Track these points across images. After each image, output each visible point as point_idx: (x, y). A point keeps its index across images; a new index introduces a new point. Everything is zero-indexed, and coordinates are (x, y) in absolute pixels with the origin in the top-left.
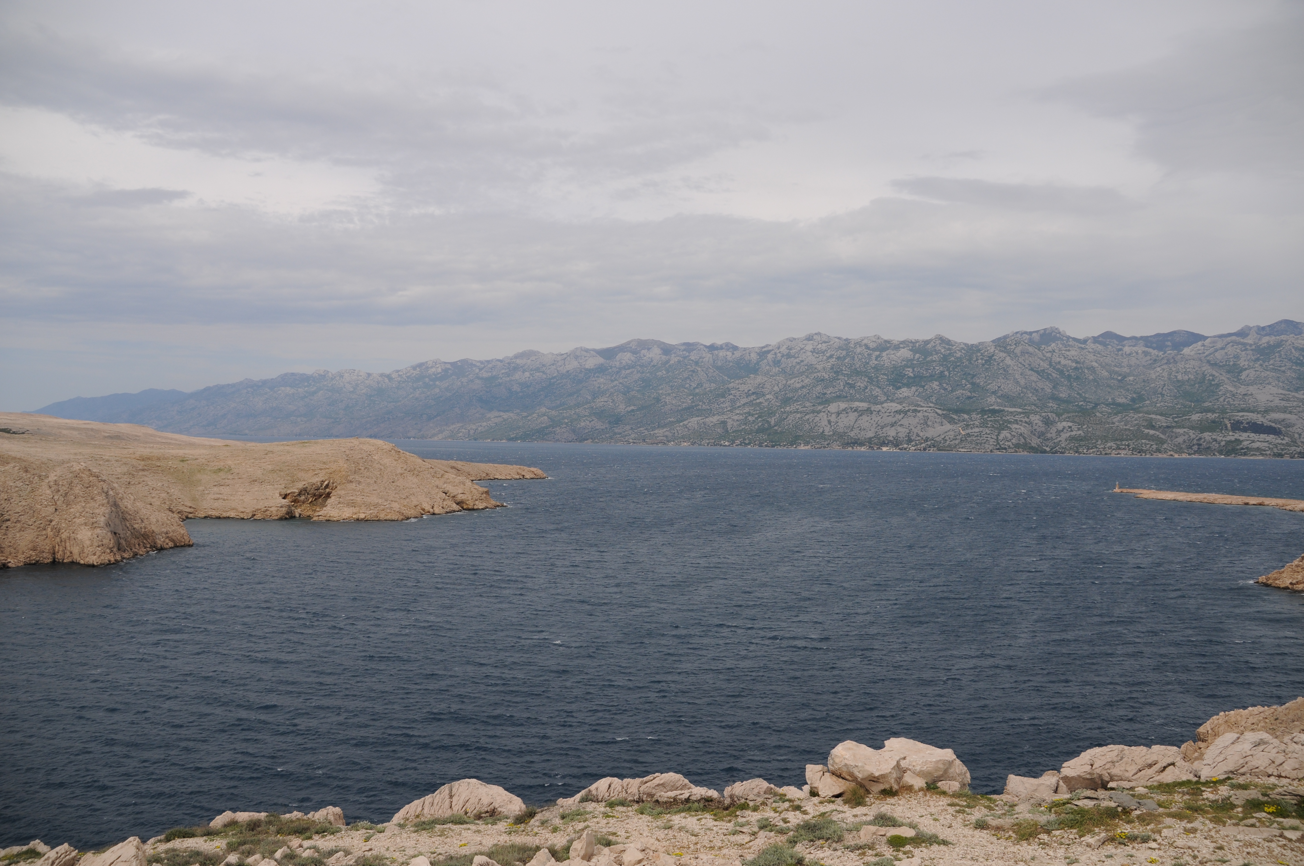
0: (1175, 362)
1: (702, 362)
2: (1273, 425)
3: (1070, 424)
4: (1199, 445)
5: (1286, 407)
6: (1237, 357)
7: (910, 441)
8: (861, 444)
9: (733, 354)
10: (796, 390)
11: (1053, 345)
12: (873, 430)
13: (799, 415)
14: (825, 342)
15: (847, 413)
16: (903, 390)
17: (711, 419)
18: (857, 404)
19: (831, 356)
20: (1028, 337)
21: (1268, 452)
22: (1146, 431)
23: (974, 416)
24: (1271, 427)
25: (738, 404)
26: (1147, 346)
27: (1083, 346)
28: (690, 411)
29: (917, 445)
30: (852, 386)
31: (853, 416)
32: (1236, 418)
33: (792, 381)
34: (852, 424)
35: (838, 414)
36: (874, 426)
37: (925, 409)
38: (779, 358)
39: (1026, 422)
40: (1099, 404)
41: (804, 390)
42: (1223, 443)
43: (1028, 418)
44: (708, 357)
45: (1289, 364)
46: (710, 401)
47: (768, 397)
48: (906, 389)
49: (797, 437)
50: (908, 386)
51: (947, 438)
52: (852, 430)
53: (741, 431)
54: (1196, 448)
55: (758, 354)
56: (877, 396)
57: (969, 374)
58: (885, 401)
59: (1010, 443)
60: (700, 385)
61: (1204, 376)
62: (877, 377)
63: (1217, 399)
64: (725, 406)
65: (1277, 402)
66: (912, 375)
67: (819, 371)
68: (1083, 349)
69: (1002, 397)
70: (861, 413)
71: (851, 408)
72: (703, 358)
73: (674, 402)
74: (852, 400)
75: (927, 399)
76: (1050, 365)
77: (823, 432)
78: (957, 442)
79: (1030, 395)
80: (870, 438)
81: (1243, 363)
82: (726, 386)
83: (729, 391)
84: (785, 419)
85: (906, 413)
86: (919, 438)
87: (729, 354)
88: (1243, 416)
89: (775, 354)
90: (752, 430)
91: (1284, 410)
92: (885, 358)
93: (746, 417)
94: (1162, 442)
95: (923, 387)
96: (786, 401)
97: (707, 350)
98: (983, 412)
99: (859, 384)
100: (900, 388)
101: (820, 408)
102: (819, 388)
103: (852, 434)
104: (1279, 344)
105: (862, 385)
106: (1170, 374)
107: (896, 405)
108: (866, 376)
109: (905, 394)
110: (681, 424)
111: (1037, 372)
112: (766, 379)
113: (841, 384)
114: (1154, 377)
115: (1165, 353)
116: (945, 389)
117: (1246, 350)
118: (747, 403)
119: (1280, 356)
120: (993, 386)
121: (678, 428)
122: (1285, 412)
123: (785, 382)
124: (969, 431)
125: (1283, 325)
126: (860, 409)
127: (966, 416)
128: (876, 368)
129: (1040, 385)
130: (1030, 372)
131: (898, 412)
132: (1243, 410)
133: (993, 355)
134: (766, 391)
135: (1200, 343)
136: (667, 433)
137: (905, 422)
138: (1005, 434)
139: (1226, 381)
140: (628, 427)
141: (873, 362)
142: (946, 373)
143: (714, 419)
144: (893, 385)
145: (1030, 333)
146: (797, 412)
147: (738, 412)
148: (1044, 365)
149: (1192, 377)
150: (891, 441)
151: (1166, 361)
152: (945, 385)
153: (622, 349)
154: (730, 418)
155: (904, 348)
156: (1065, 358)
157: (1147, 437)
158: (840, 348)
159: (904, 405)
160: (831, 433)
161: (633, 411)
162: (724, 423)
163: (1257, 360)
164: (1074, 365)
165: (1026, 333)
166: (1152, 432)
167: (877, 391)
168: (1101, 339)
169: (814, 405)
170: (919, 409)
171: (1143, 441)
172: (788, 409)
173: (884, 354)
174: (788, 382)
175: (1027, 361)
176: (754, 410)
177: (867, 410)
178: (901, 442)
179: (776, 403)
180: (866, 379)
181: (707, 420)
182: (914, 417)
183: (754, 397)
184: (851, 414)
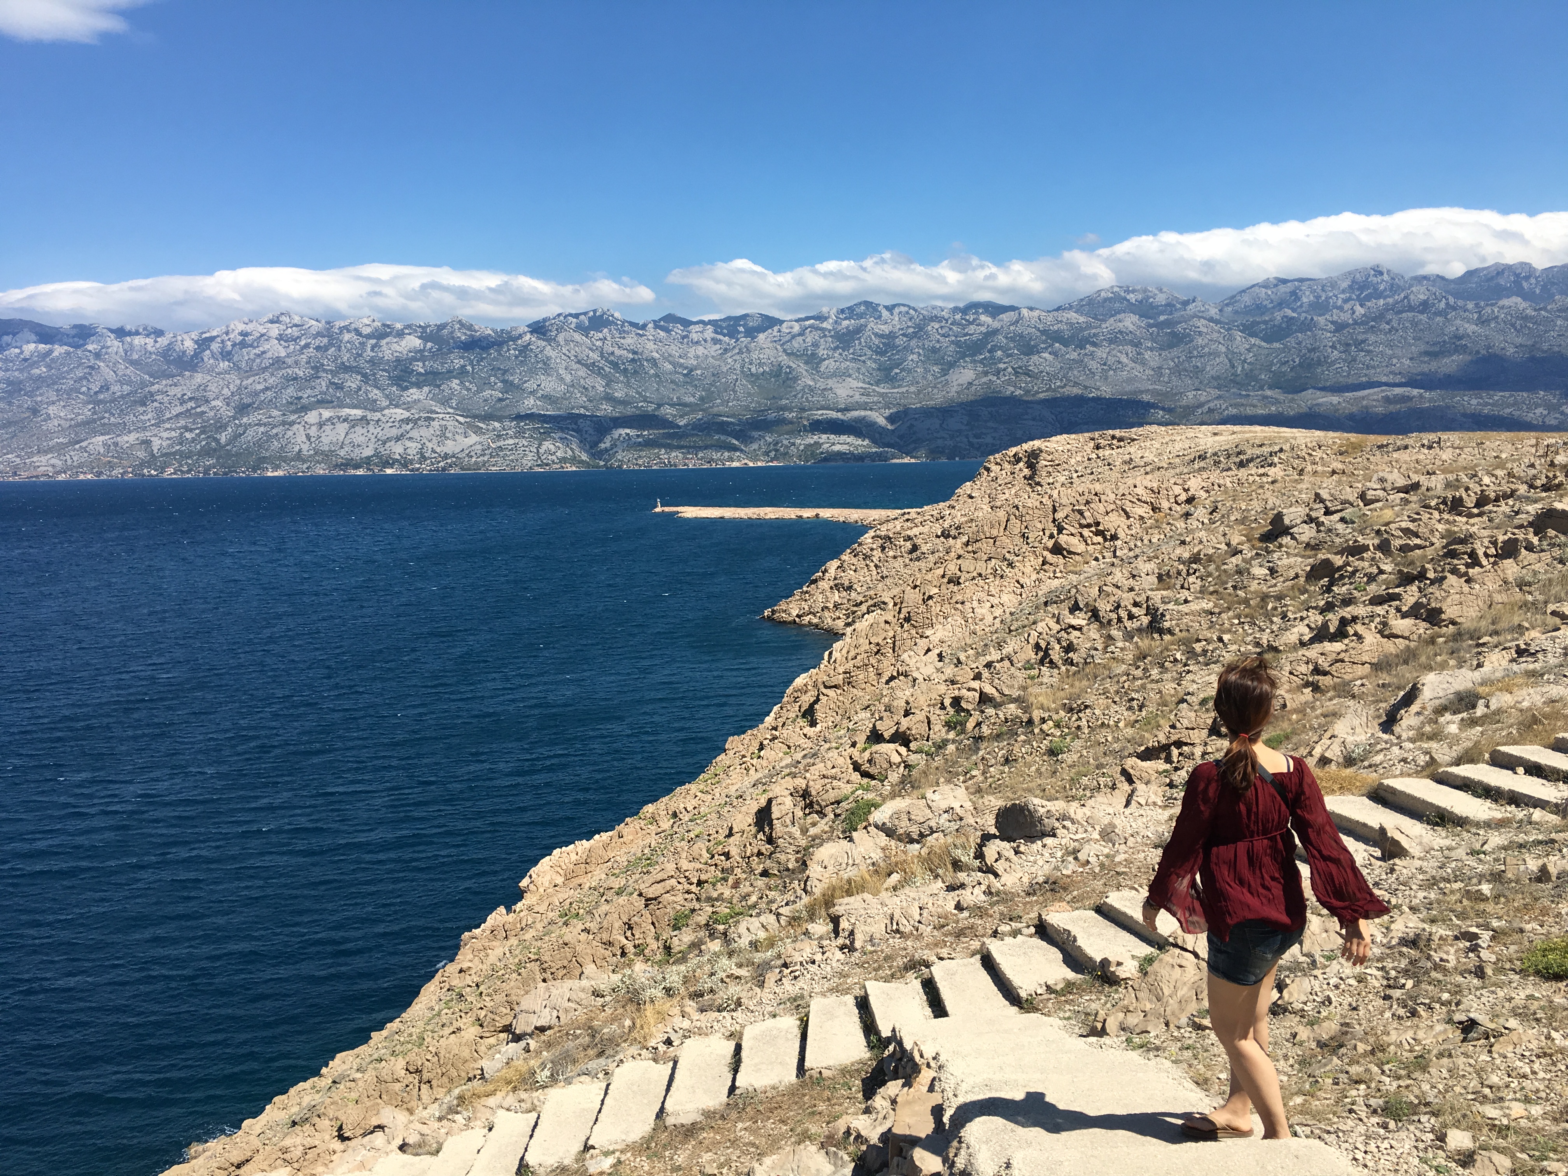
0: (749, 351)
1: (106, 353)
2: (854, 423)
4: (777, 450)
5: (866, 403)
6: (816, 345)
7: (423, 458)
8: (357, 467)
9: (156, 342)
10: (256, 394)
11: (606, 330)
12: (372, 446)
13: (262, 429)
14: (296, 326)
15: (333, 424)
16: (411, 391)
17: (126, 438)
18: (347, 411)
19: (307, 346)
20: (575, 320)
21: (850, 456)
22: (717, 436)
23: (507, 423)
24: (851, 426)
25: (168, 415)
26: (716, 332)
27: (641, 332)
29: (433, 464)
30: (339, 387)
31: (342, 428)
32: (815, 418)
33: (250, 380)
34: (341, 439)
35: (321, 425)
36: (373, 440)
37: (441, 416)
38: (229, 348)
39: (573, 430)
40: (663, 405)
41: (269, 393)
42: (802, 447)
43: (576, 424)
44: (114, 344)
45: (869, 353)
46: (122, 410)
47: (214, 403)
48: (415, 390)
49: (264, 460)
50: (419, 385)
51: (473, 454)
52: (342, 447)
53: (174, 454)
54: (772, 454)
55: (196, 342)
56: (375, 401)
57: (499, 369)
58: (388, 407)
59: (554, 457)
60: (105, 388)
61: (780, 367)
62: (374, 374)
63: (795, 396)
64: (146, 418)
65: (857, 397)
66: (422, 371)
67: (290, 367)
68: (641, 336)
69: (544, 397)
70: (354, 423)
71: (339, 418)
72: (108, 347)
73: (62, 414)
74: (341, 406)
75: (445, 402)
76: (602, 356)
77: (300, 451)
78: (486, 458)
79: (578, 395)
80: (368, 458)
81: (822, 352)
82: (147, 389)
83: (152, 396)
84: (241, 435)
85: (415, 422)
86: (434, 455)
87: (150, 341)
88: (823, 414)
89: (223, 342)
90: (191, 452)
91: (865, 407)
92: (384, 348)
93: (181, 434)
94: (736, 449)
95: (439, 386)
96: (243, 409)
97: (112, 336)
98: (519, 417)
99: (349, 384)
100: (407, 388)
101: (293, 417)
102: (291, 391)
103: (342, 453)
104: (859, 330)
105: (354, 386)
106: (743, 367)
107: (401, 411)
108: (358, 373)
109: (415, 397)
110: (77, 446)
111: (586, 366)
112: (209, 378)
113: (323, 384)
114: (725, 370)
115: (737, 340)
116: (469, 390)
117: (825, 336)
118: (181, 413)
119: (860, 343)
120: (530, 385)
121: (72, 453)
122: (865, 409)
123: (238, 382)
124: (501, 443)
125: (863, 308)
126: (351, 418)
127: (497, 424)
128: (372, 362)
129: (589, 382)
130: (578, 366)
131: (407, 421)
132: (823, 408)
133: (529, 344)
134: (210, 395)
135: (776, 328)
136: (53, 461)
137: (414, 434)
138: (548, 445)
139: (804, 373)
141: (369, 353)
142: (469, 368)
143: (132, 438)
144: (398, 385)
145: (576, 316)
146: (259, 425)
147: (168, 426)
148: (595, 356)
149: (768, 369)
150: (396, 461)
151: (737, 351)
152: (467, 384)
154: (156, 435)
155: (410, 334)
156: (619, 347)
157: (718, 443)
158: (319, 334)
159: (413, 411)
160: (312, 452)
162: (147, 443)
163: (837, 348)
164: (631, 356)
165: (570, 315)
166: (724, 437)
167: (375, 393)
168: (662, 323)
169: (284, 415)
170: (434, 416)
171: (714, 448)
172: (245, 420)
173: (383, 342)
174: (244, 383)
175: (573, 352)
176: (194, 423)
177: (361, 419)
178: (411, 462)
179: (227, 412)
180: (359, 377)
181: (119, 439)
182: (427, 427)
183: (192, 404)
184: (338, 425)
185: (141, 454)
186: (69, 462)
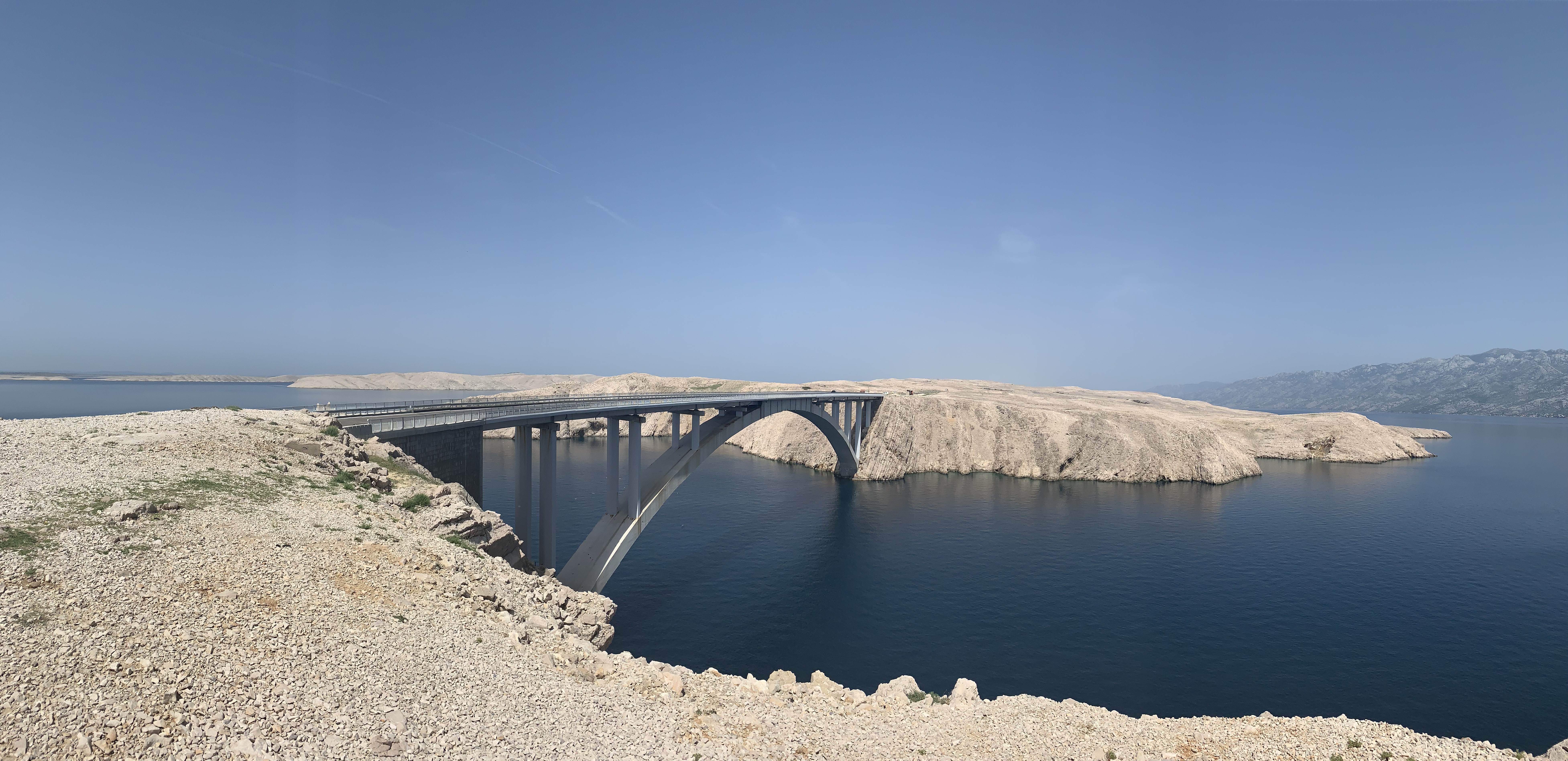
28: (1536, 394)
140: (1492, 405)
153: (1488, 355)
161: (1495, 394)
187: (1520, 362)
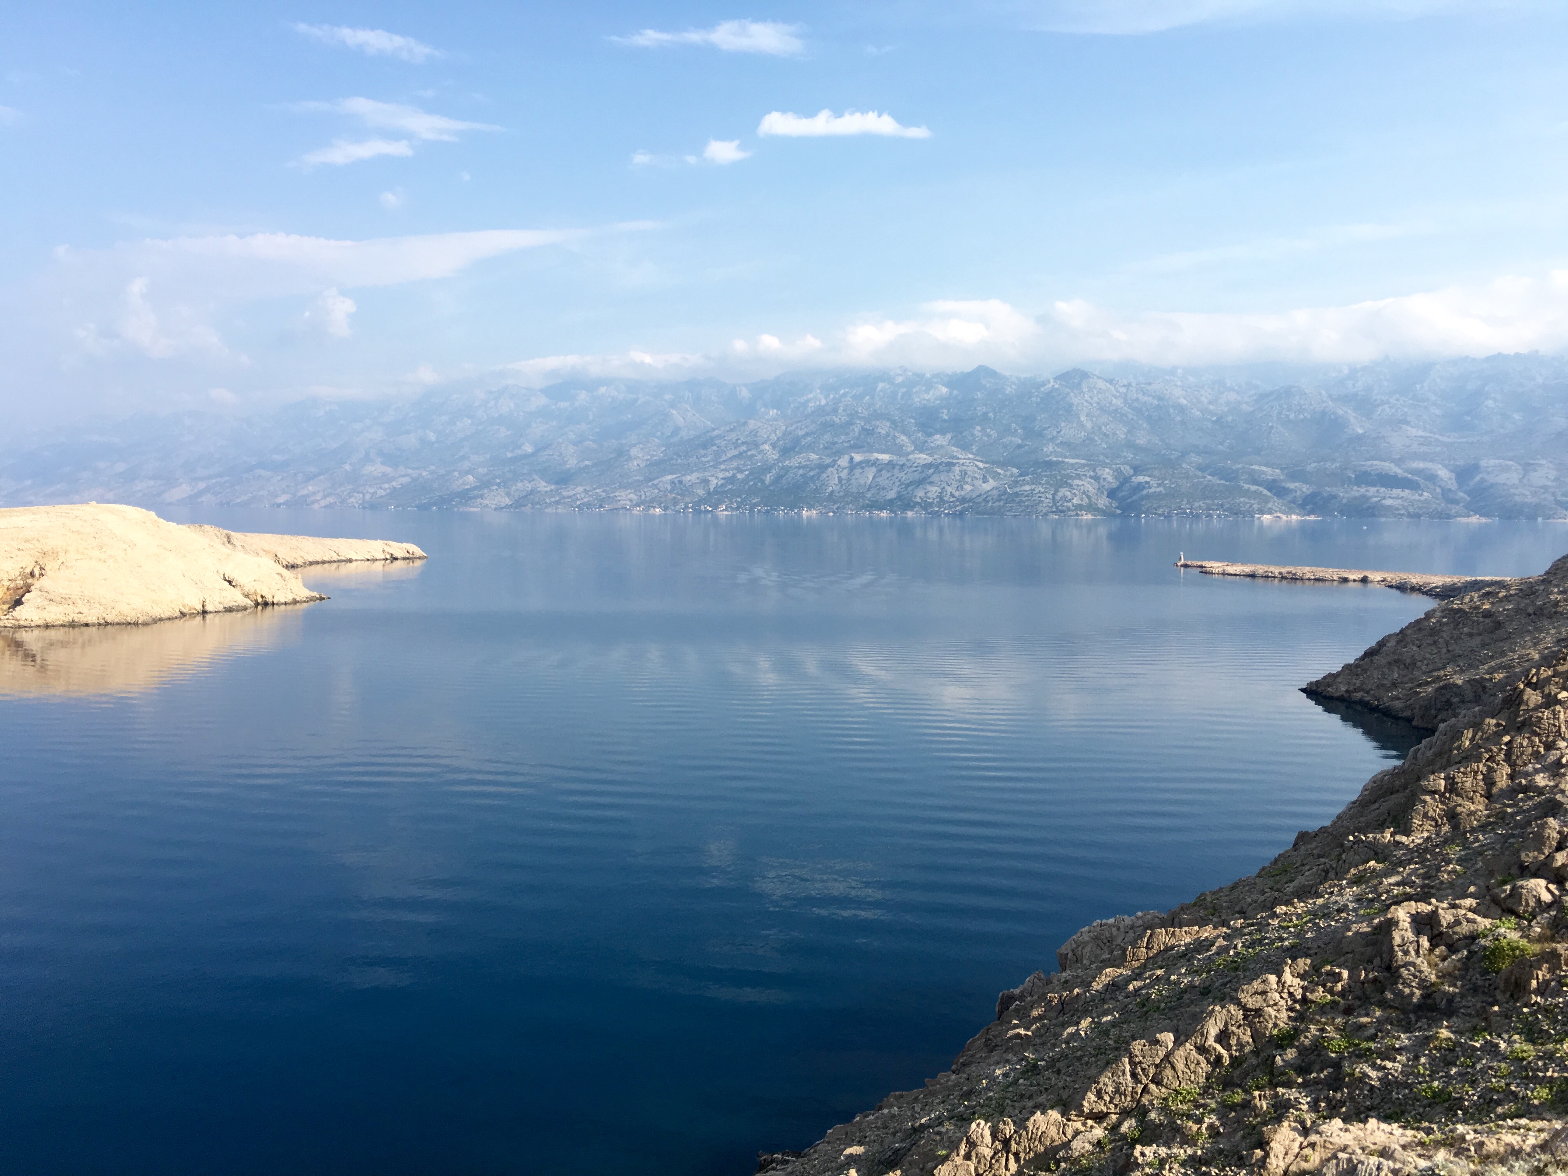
2: (1409, 476)
3: (1148, 479)
5: (1427, 453)
6: (1368, 389)
7: (942, 501)
8: (881, 508)
9: (719, 392)
10: (799, 439)
12: (895, 489)
13: (801, 472)
14: (838, 376)
15: (863, 468)
16: (935, 437)
17: (689, 478)
18: (876, 455)
19: (845, 395)
21: (1402, 512)
22: (1246, 486)
23: (1025, 469)
24: (1406, 479)
25: (724, 458)
27: (1169, 378)
28: (662, 466)
29: (951, 508)
30: (870, 433)
31: (871, 471)
32: (1363, 469)
33: (794, 427)
34: (869, 482)
35: (852, 468)
36: (898, 484)
37: (962, 461)
38: (778, 397)
39: (1091, 477)
40: (1187, 453)
41: (809, 439)
42: (1345, 501)
43: (1094, 471)
44: (686, 395)
46: (687, 453)
47: (762, 447)
48: (938, 436)
49: (799, 500)
50: (943, 432)
51: (989, 498)
52: (869, 490)
53: (727, 492)
55: (752, 392)
56: (902, 446)
57: (1021, 416)
58: (913, 452)
59: (1070, 504)
60: (675, 432)
61: (1324, 414)
62: (903, 421)
63: (1340, 445)
64: (706, 460)
65: (1416, 447)
66: (946, 417)
67: (829, 415)
69: (1062, 444)
70: (881, 467)
71: (868, 462)
72: (680, 397)
73: (640, 455)
74: (871, 451)
75: (966, 448)
76: (1125, 402)
77: (832, 492)
79: (1099, 442)
80: (891, 501)
82: (708, 435)
83: (712, 440)
84: (783, 476)
85: (937, 466)
86: (952, 499)
87: (713, 392)
88: (1372, 465)
89: (774, 391)
90: (740, 491)
91: (1423, 457)
92: (914, 397)
93: (734, 474)
94: (1266, 500)
95: (961, 433)
96: (786, 453)
97: (685, 387)
98: (1037, 464)
99: (879, 430)
100: (932, 434)
101: (828, 461)
102: (827, 437)
103: (869, 495)
105: (883, 432)
106: (1280, 413)
107: (925, 456)
108: (889, 420)
109: (938, 443)
110: (650, 484)
111: (1108, 412)
112: (760, 424)
113: (857, 430)
114: (1259, 416)
116: (989, 436)
118: (735, 456)
120: (1051, 432)
121: (646, 490)
122: (1425, 460)
123: (784, 428)
124: (1017, 489)
126: (878, 462)
127: (1015, 470)
128: (902, 409)
129: (1111, 429)
130: (1100, 413)
131: (930, 466)
132: (1372, 458)
133: (1052, 392)
134: (760, 440)
136: (632, 496)
137: (935, 478)
138: (1064, 492)
139: (1353, 419)
140: (580, 489)
141: (899, 402)
142: (991, 415)
143: (693, 477)
144: (924, 431)
146: (799, 467)
147: (723, 467)
148: (1118, 402)
149: (1309, 416)
150: (918, 504)
152: (988, 430)
154: (712, 476)
155: (938, 383)
156: (1144, 394)
157: (1247, 493)
158: (856, 384)
159: (935, 456)
160: (842, 494)
161: (587, 467)
162: (706, 482)
164: (1156, 402)
166: (1254, 488)
167: (902, 439)
169: (821, 458)
170: (955, 461)
171: (1242, 499)
172: (787, 463)
173: (914, 391)
174: (789, 429)
175: (1095, 399)
176: (744, 465)
177: (887, 464)
178: (931, 504)
179: (772, 455)
180: (888, 424)
181: (684, 478)
182: (948, 472)
183: (744, 448)
184: (866, 469)
185: (701, 492)
186: (643, 497)
187: (636, 400)
